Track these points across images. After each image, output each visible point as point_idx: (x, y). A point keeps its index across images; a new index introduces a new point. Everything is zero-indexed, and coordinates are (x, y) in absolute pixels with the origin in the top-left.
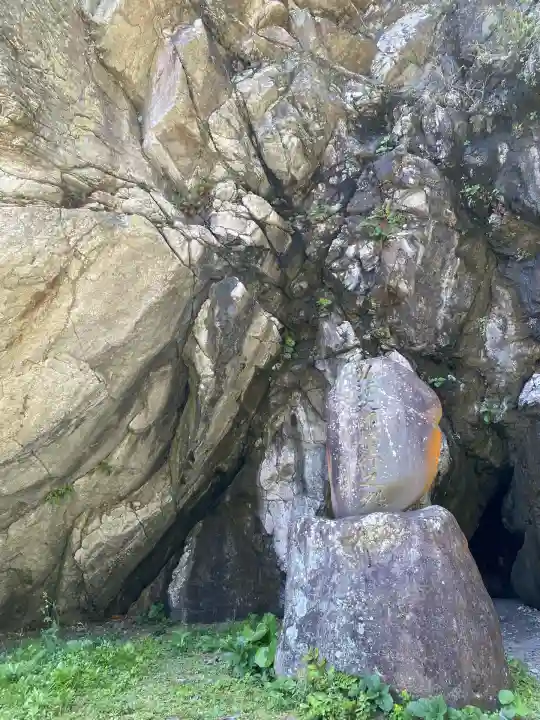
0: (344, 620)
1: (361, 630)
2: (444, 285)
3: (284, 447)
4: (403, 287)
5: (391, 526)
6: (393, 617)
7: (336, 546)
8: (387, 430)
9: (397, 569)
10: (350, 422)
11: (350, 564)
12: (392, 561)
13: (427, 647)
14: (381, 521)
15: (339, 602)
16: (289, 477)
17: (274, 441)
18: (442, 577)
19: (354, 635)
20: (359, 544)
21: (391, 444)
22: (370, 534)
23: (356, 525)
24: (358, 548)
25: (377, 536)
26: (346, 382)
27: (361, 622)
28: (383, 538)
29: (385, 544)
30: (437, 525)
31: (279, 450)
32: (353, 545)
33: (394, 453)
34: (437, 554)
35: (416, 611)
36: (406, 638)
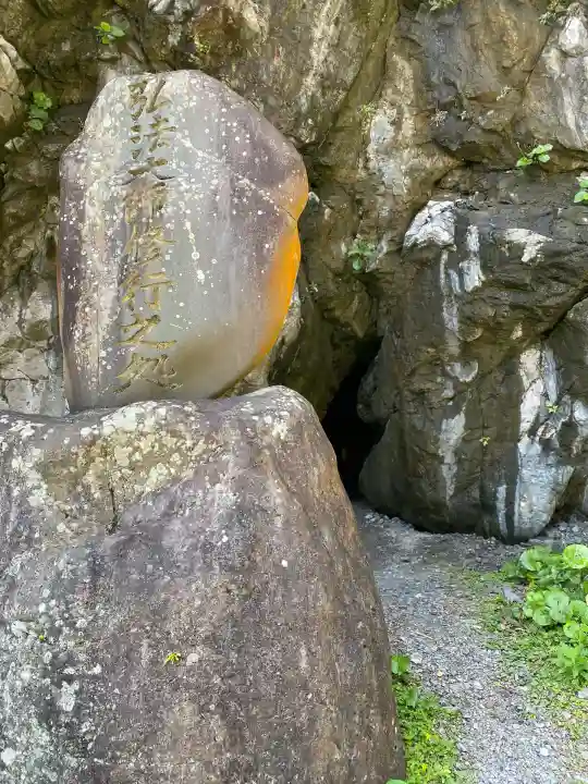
0: (26, 675)
1: (67, 700)
2: (317, 34)
3: (34, 294)
4: (251, 17)
5: (174, 434)
6: (154, 662)
7: (29, 484)
8: (188, 225)
9: (176, 538)
10: (109, 206)
11: (61, 527)
12: (168, 515)
13: (234, 727)
14: (150, 422)
15: (18, 627)
16: (43, 344)
17: (16, 281)
18: (283, 548)
19: (49, 714)
20: (90, 478)
21: (195, 255)
22: (121, 455)
23: (85, 432)
24: (87, 488)
25: (137, 456)
26: (107, 122)
27: (70, 679)
28: (151, 460)
29: (157, 475)
30: (280, 429)
31: (24, 297)
32: (76, 479)
33: (201, 275)
34: (276, 494)
35: (212, 641)
36: (182, 713)
